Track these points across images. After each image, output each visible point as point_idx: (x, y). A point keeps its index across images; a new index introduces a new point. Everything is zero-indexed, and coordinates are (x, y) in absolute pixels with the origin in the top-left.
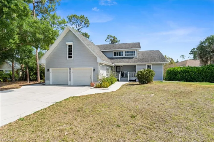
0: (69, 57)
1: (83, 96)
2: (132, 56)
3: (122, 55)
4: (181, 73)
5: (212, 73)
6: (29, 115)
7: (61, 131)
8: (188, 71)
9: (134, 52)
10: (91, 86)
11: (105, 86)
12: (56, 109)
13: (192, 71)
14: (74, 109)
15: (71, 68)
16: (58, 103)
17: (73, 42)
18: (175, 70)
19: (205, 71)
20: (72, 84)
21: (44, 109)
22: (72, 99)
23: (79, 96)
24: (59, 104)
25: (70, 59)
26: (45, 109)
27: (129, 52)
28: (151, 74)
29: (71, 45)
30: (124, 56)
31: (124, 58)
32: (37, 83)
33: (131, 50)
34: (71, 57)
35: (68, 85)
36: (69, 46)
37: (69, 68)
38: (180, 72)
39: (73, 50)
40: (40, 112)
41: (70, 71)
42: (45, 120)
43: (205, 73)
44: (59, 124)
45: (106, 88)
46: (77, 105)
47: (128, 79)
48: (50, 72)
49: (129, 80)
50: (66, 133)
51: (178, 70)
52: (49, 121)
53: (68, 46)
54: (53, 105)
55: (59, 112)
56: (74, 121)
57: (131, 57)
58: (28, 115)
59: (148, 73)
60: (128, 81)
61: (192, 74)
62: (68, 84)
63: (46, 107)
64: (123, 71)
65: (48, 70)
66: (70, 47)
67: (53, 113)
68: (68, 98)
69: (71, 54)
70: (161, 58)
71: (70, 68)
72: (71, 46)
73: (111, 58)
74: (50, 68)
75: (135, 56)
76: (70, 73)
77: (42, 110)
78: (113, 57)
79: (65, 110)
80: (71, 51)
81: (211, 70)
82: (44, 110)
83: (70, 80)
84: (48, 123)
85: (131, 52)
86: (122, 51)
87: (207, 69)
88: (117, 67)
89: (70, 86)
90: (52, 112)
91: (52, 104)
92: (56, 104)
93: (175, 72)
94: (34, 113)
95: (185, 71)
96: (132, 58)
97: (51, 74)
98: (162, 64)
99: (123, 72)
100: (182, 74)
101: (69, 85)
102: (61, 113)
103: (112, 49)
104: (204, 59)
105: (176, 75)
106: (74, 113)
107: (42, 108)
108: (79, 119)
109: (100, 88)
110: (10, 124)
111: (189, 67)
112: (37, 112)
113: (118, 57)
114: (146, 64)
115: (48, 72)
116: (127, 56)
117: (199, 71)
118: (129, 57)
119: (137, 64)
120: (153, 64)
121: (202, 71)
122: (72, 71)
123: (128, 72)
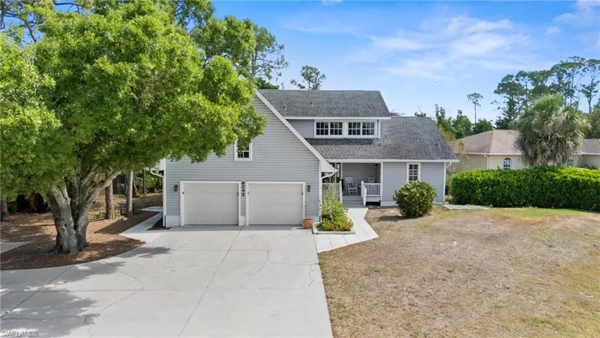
0: (240, 155)
2: (366, 137)
3: (341, 133)
4: (484, 186)
5: (542, 185)
8: (498, 180)
9: (373, 125)
13: (505, 182)
15: (247, 184)
18: (472, 179)
19: (529, 181)
20: (248, 223)
25: (243, 159)
27: (359, 124)
30: (345, 134)
33: (364, 121)
34: (247, 155)
35: (237, 225)
37: (240, 183)
38: (481, 184)
41: (243, 191)
43: (531, 185)
47: (363, 201)
48: (181, 193)
49: (365, 203)
51: (479, 178)
57: (364, 140)
59: (423, 194)
61: (505, 187)
62: (238, 222)
64: (342, 178)
65: (176, 188)
70: (439, 146)
71: (243, 183)
74: (180, 182)
75: (375, 136)
76: (243, 194)
78: (316, 136)
81: (541, 179)
83: (244, 214)
85: (364, 123)
86: (341, 122)
87: (533, 177)
89: (244, 228)
93: (471, 183)
95: (493, 181)
96: (369, 142)
97: (182, 197)
98: (443, 163)
99: (342, 180)
100: (486, 188)
101: (240, 224)
103: (313, 116)
104: (530, 152)
105: (474, 191)
109: (333, 230)
111: (499, 170)
113: (329, 136)
114: (406, 163)
115: (176, 193)
116: (352, 136)
117: (518, 181)
118: (360, 139)
119: (384, 163)
120: (422, 163)
121: (525, 180)
122: (247, 190)
123: (362, 182)
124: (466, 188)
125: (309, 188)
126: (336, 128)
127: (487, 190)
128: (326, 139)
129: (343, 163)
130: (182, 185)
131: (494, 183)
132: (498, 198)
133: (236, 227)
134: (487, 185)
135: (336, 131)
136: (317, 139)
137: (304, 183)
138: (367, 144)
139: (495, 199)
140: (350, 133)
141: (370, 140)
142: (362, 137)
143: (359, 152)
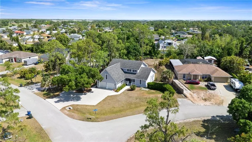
10: (114, 90)
11: (118, 91)
27: (134, 70)
31: (132, 73)
34: (107, 79)
39: (107, 76)
60: (130, 87)
73: (126, 72)
83: (107, 87)
97: (99, 84)
103: (126, 68)
109: (116, 92)
122: (107, 84)
126: (130, 70)
128: (128, 72)
130: (99, 82)
137: (114, 84)
141: (136, 73)
142: (135, 72)
143: (132, 76)
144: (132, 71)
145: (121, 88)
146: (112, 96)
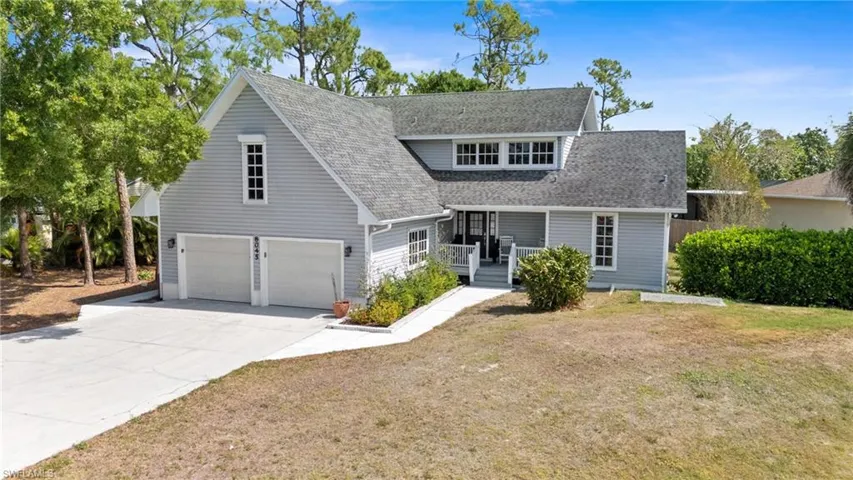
0: (252, 195)
1: (290, 361)
2: (539, 167)
3: (496, 161)
4: (738, 260)
6: (150, 413)
7: (222, 444)
8: (769, 251)
9: (551, 146)
10: (335, 312)
11: (382, 319)
12: (211, 400)
13: (784, 255)
14: (255, 401)
15: (261, 239)
16: (213, 382)
17: (263, 133)
18: (713, 246)
20: (265, 303)
21: (179, 399)
22: (256, 371)
23: (277, 360)
24: (216, 387)
25: (256, 202)
26: (183, 399)
27: (527, 145)
28: (572, 273)
29: (257, 146)
30: (504, 163)
31: (504, 175)
32: (128, 285)
33: (536, 140)
34: (260, 195)
35: (250, 303)
36: (250, 148)
37: (252, 238)
38: (733, 256)
39: (265, 166)
40: (172, 406)
41: (257, 251)
42: (188, 425)
44: (218, 431)
45: (386, 325)
46: (267, 390)
47: (507, 276)
48: (179, 250)
49: (510, 281)
50: (232, 447)
51: (726, 246)
52: (197, 425)
53: (245, 150)
54: (202, 388)
55: (217, 406)
56: (250, 429)
57: (534, 172)
58: (147, 411)
60: (507, 287)
61: (784, 265)
62: (250, 298)
63: (185, 393)
64: (497, 237)
65: (172, 242)
66: (255, 154)
67: (204, 408)
68: (243, 368)
69: (260, 183)
71: (256, 239)
72: (259, 148)
73: (446, 172)
74: (178, 234)
75: (554, 166)
76: (257, 257)
77: (174, 401)
78: (456, 167)
79: (231, 403)
80: (260, 171)
82: (181, 401)
83: (258, 287)
84: (196, 429)
85: (535, 145)
86: (496, 141)
88: (472, 216)
89: (259, 310)
90: (201, 406)
91: (200, 385)
92: (208, 385)
93: (711, 255)
94: (160, 408)
95: (757, 250)
96: (541, 175)
97: (182, 259)
98: (663, 215)
99: (498, 241)
100: (741, 263)
101: (253, 304)
102: (222, 409)
103: (451, 132)
105: (716, 269)
106: (255, 410)
107: (176, 396)
108: (260, 424)
109: (364, 323)
110: (118, 429)
112: (167, 405)
113: (478, 167)
114: (591, 213)
115: (172, 251)
116: (516, 167)
117: (817, 252)
118: (527, 171)
119: (551, 212)
120: (620, 214)
121: (833, 251)
122: (262, 249)
123: (514, 245)
124: (701, 263)
125: (349, 251)
126: (489, 153)
127: (744, 268)
128: (471, 172)
129: (500, 212)
130: (181, 239)
131: (758, 255)
132: (767, 286)
133: (247, 306)
134: (744, 257)
135: (489, 157)
136: (456, 172)
137: (342, 242)
138: (535, 179)
139: (763, 286)
140: (511, 161)
141: (544, 173)
142: (531, 166)
143: (512, 194)
144: (504, 154)
145: (413, 295)
146: (310, 360)
